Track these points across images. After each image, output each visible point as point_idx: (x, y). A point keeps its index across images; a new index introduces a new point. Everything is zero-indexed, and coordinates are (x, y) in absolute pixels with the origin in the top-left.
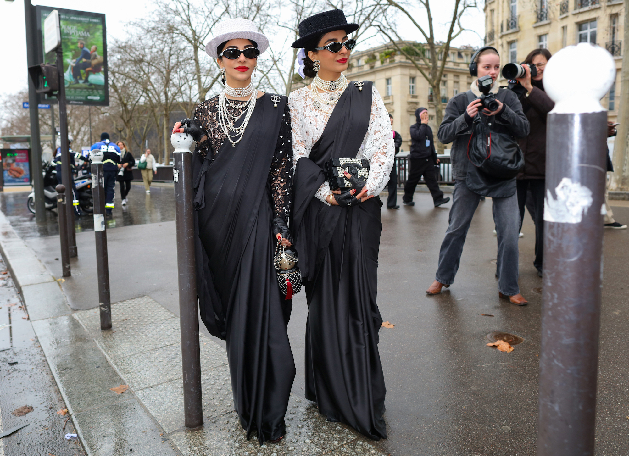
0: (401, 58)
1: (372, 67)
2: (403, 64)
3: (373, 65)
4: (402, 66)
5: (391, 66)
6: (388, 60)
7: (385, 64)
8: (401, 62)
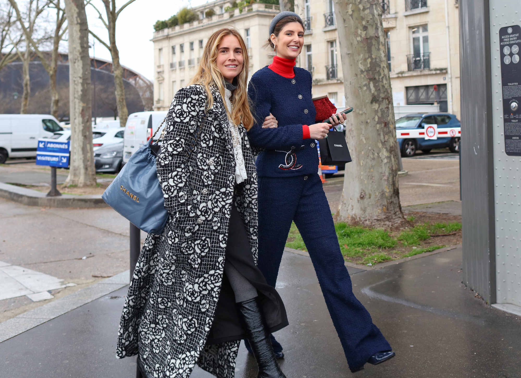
0: (259, 7)
1: (232, 16)
2: (260, 13)
3: (232, 14)
4: (260, 15)
5: (249, 15)
6: (246, 9)
7: (243, 13)
8: (258, 11)
